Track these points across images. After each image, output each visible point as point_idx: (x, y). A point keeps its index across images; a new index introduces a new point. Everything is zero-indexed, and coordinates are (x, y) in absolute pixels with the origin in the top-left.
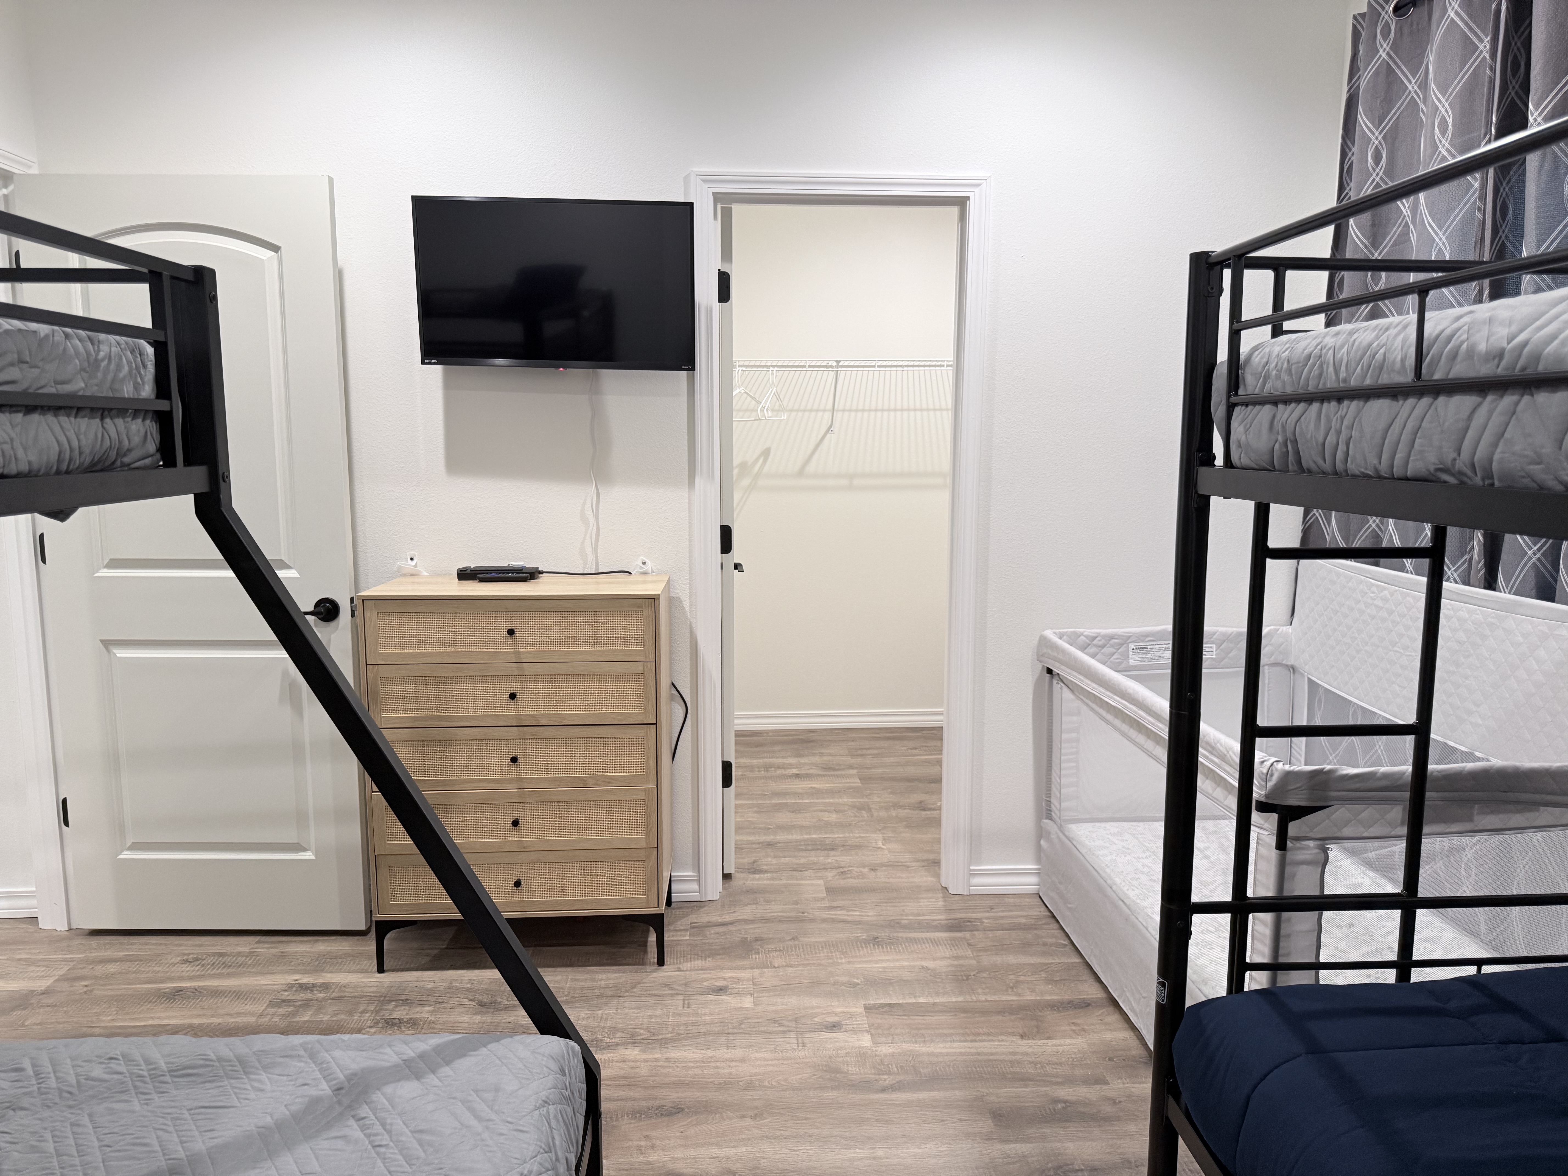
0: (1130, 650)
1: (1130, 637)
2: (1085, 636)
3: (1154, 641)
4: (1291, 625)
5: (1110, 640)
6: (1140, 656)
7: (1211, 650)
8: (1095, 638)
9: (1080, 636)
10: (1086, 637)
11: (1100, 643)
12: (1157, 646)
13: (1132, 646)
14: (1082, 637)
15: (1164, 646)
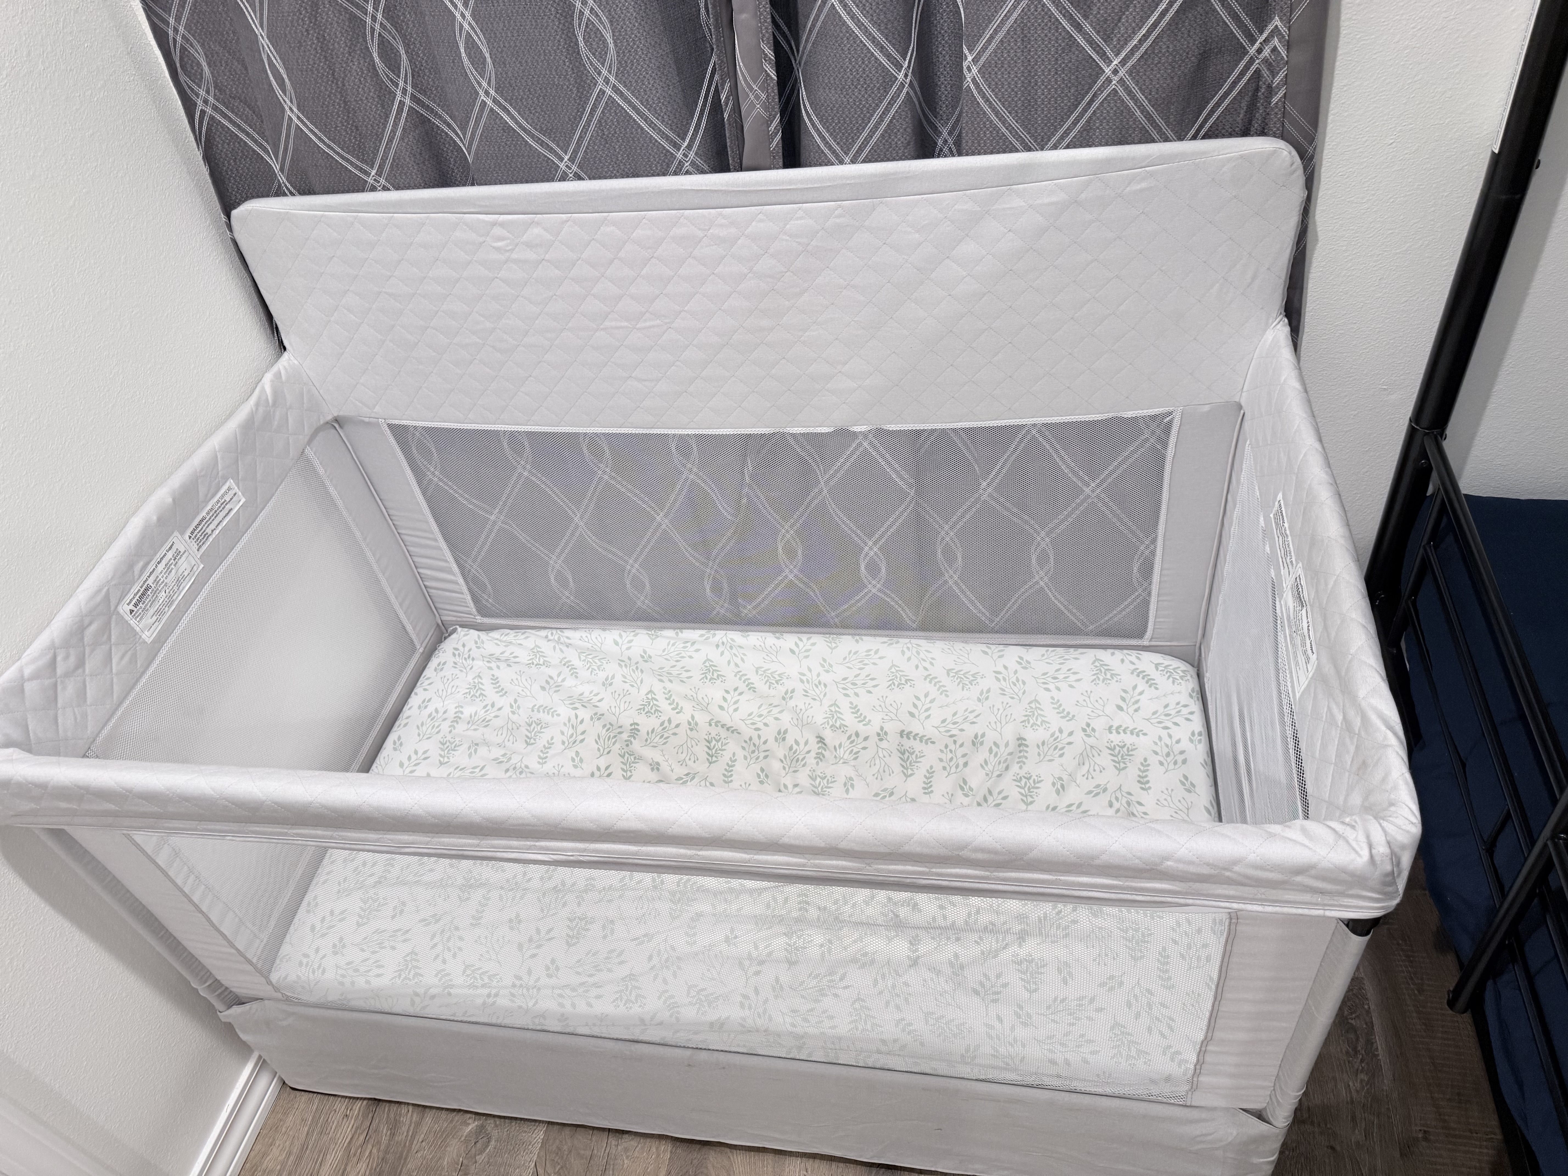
0: (128, 617)
1: (107, 597)
2: (30, 679)
3: (147, 564)
4: (285, 349)
5: (82, 639)
6: (152, 611)
7: (231, 493)
8: (53, 663)
9: (22, 690)
10: (35, 676)
11: (72, 660)
12: (161, 567)
13: (124, 608)
14: (28, 687)
15: (170, 555)
